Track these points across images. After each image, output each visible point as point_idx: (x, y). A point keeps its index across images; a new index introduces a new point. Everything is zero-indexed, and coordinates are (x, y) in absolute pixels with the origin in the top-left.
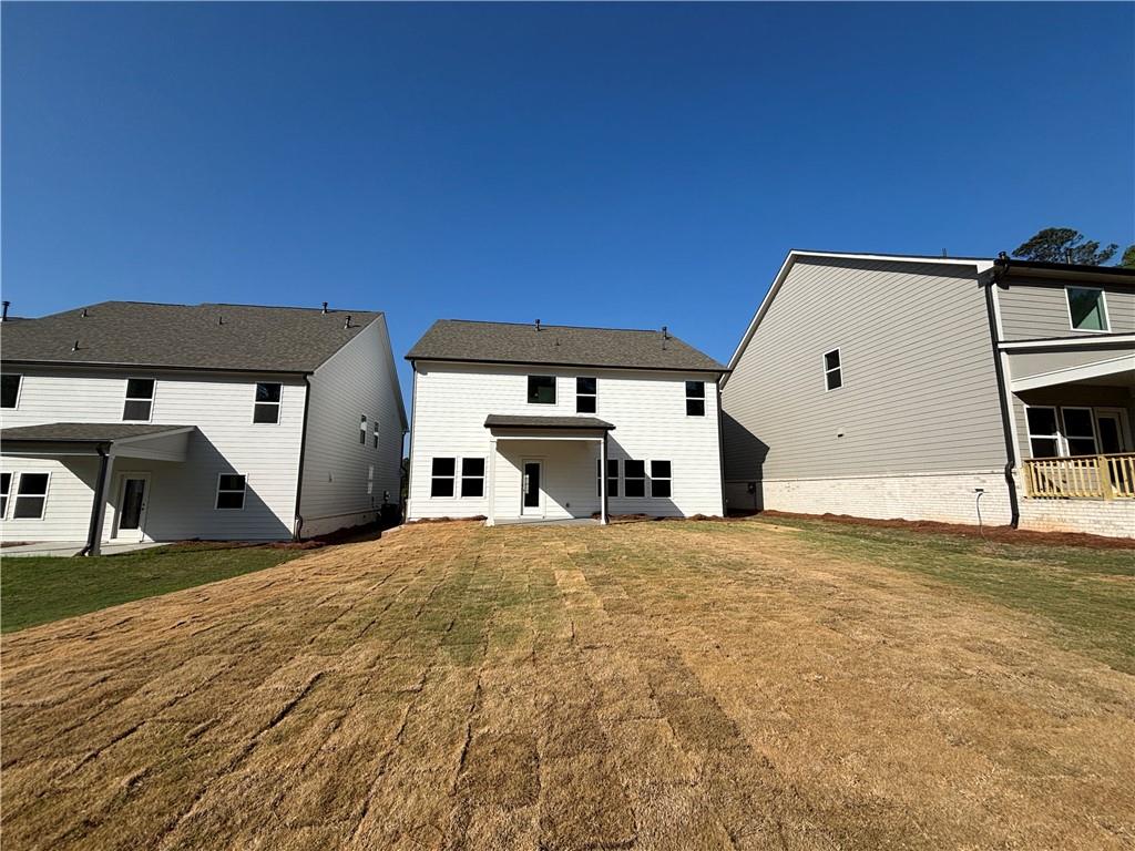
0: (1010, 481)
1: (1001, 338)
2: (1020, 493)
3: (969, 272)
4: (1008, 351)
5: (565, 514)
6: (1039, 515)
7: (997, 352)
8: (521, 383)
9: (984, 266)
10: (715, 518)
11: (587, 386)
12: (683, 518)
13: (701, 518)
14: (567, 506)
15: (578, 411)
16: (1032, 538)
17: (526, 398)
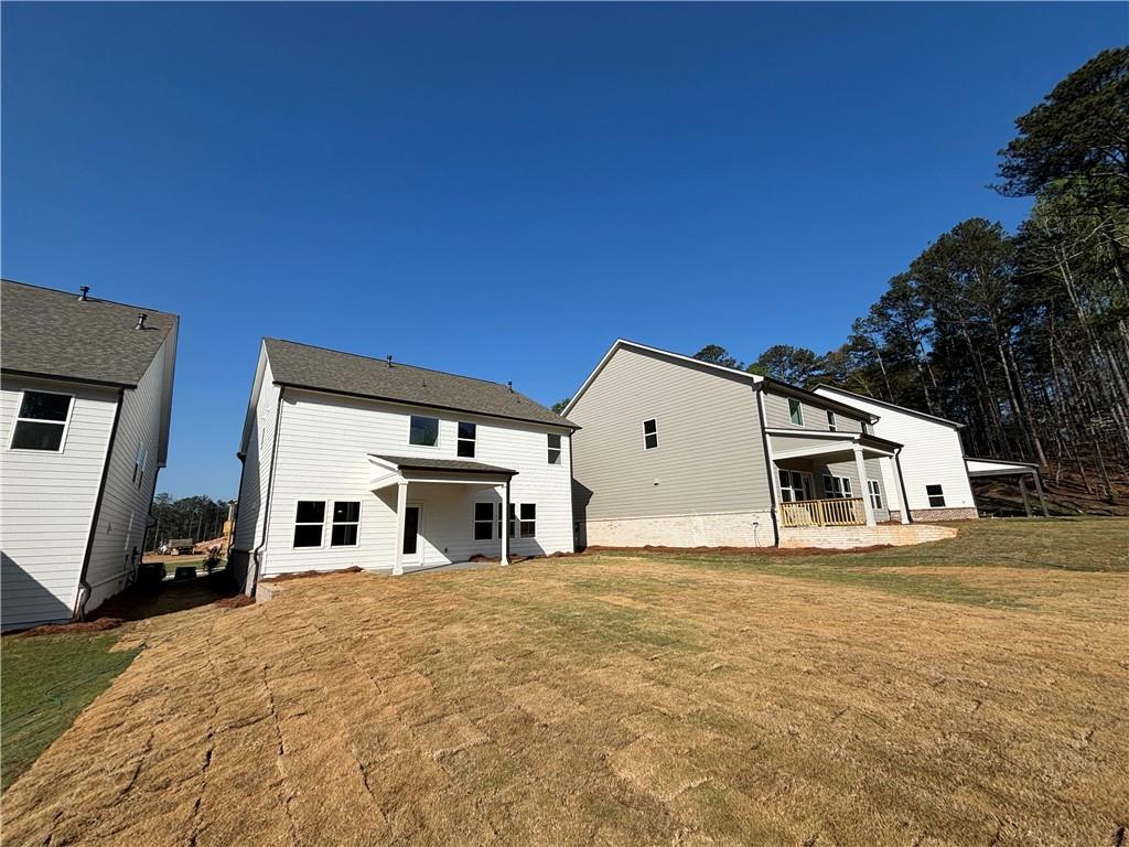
0: (774, 517)
1: (766, 426)
2: (779, 524)
3: (749, 381)
4: (770, 434)
5: (443, 560)
6: (789, 539)
7: (764, 434)
8: (403, 423)
9: (758, 379)
10: (568, 554)
11: (467, 432)
12: (545, 556)
13: (560, 555)
14: (446, 552)
15: (459, 455)
16: (787, 553)
17: (408, 439)
